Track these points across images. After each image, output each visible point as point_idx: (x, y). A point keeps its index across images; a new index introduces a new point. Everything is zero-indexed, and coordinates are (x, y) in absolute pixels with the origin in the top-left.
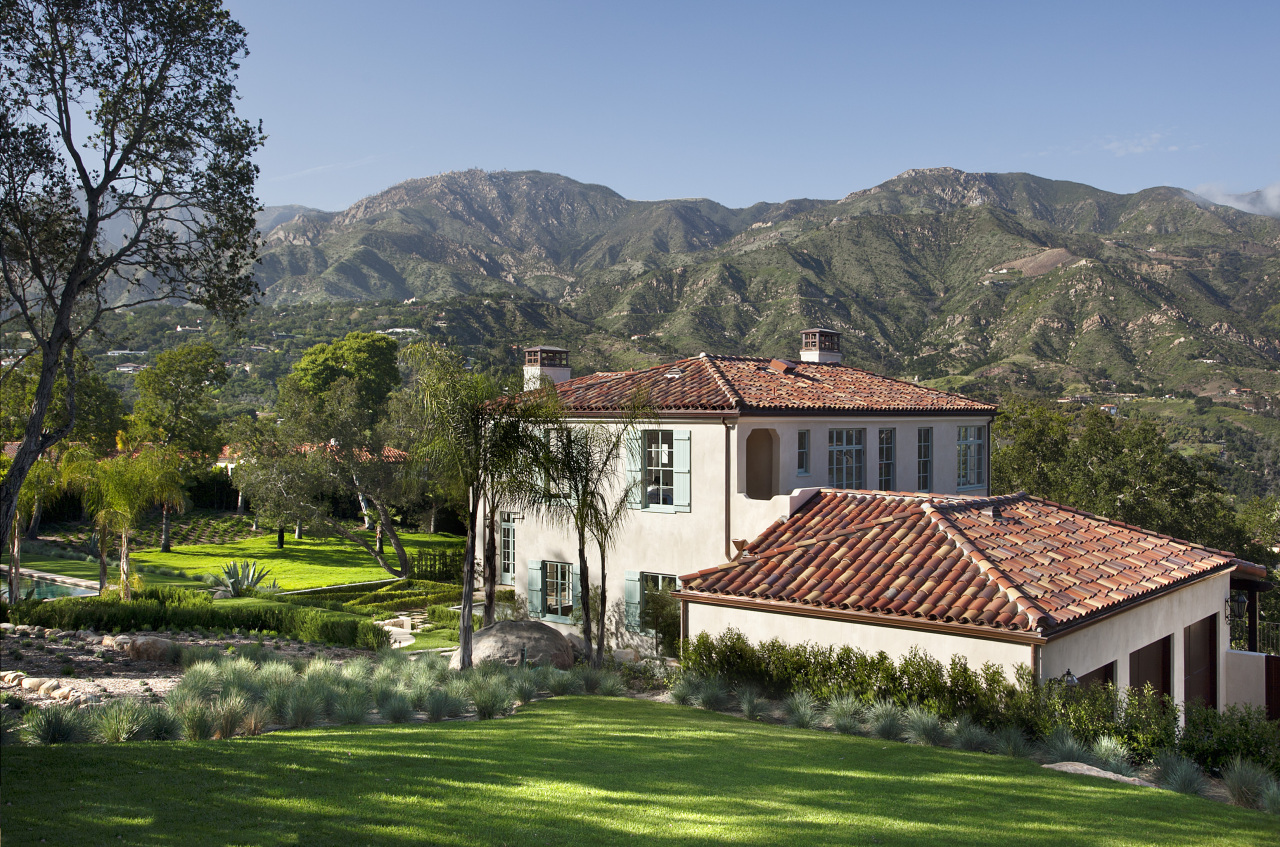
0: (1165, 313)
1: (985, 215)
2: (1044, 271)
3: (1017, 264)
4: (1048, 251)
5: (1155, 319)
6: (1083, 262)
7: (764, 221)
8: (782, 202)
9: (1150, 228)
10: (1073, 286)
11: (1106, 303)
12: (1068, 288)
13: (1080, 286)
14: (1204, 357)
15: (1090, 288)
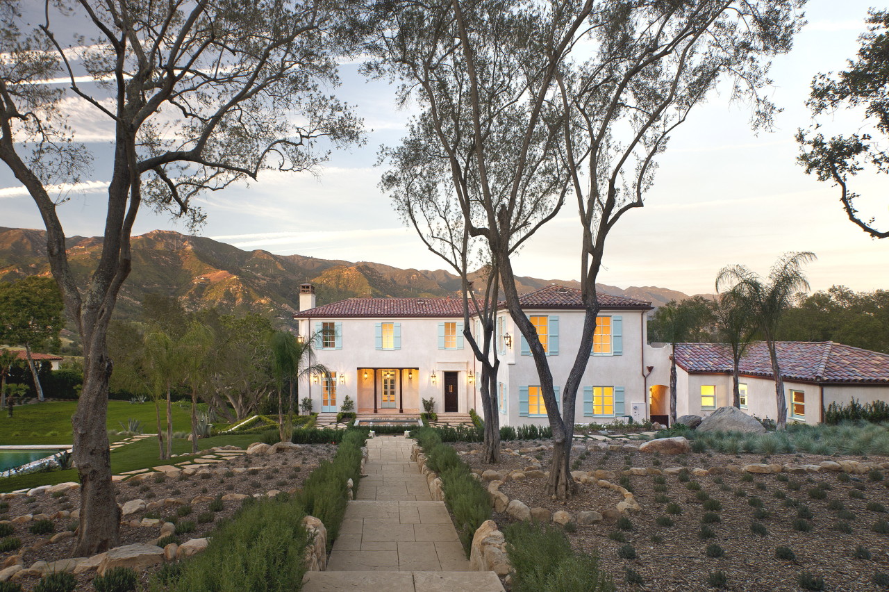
0: (266, 299)
1: (193, 254)
2: (220, 280)
3: (208, 276)
4: (221, 272)
5: (263, 301)
6: (235, 277)
7: (80, 245)
8: (89, 237)
9: (257, 266)
10: (231, 287)
11: (244, 294)
12: (229, 287)
13: (234, 287)
14: (279, 316)
15: (238, 288)
